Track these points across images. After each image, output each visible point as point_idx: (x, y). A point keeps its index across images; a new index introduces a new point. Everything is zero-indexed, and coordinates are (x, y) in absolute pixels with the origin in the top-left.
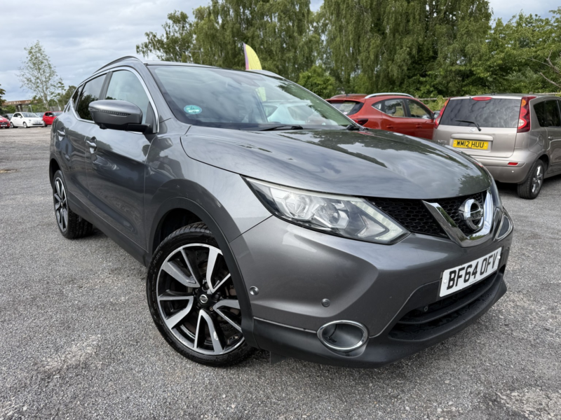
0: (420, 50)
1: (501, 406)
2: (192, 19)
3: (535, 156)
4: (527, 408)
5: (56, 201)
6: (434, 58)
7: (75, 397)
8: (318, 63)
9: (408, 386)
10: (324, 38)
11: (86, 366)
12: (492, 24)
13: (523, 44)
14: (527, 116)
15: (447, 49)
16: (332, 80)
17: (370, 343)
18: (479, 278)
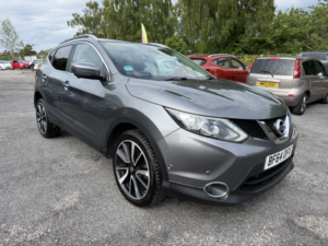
0: (235, 28)
1: (295, 225)
2: (101, 6)
3: (303, 91)
4: (308, 225)
5: (38, 116)
6: (243, 32)
7: (74, 224)
8: (176, 34)
9: (248, 215)
10: (179, 19)
11: (76, 208)
12: (276, 13)
13: (293, 25)
14: (298, 69)
15: (250, 27)
16: (184, 44)
17: (230, 193)
18: (283, 160)
